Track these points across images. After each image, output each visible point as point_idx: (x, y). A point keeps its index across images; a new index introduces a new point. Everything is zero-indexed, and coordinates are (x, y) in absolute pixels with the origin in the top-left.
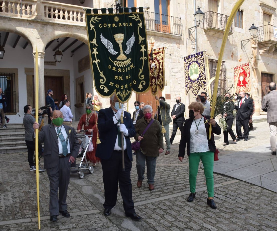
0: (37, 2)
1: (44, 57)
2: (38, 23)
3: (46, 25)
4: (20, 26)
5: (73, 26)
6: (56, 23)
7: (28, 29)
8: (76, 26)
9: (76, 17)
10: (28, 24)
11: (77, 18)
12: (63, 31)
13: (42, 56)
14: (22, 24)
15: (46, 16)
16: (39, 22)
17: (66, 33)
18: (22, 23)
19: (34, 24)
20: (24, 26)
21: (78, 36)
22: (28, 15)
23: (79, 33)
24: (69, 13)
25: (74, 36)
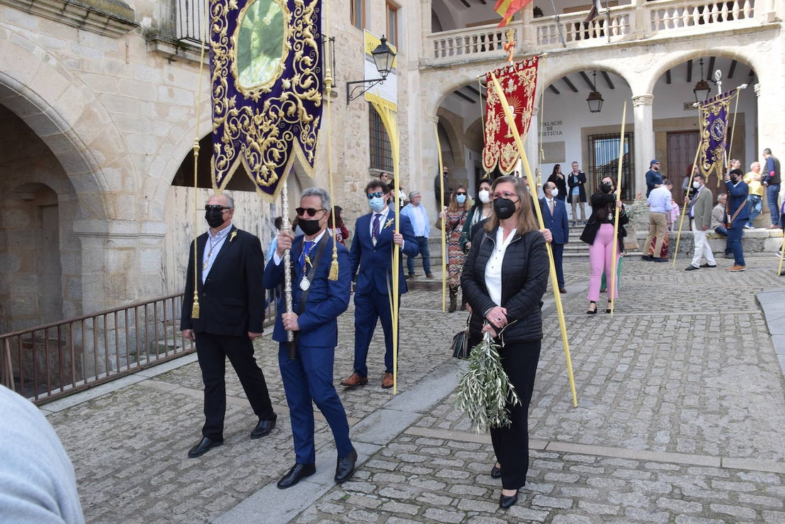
0: (637, 8)
1: (651, 103)
2: (638, 45)
3: (653, 45)
4: (607, 57)
5: (707, 34)
6: (671, 38)
7: (621, 60)
8: (713, 34)
9: (717, 15)
10: (619, 50)
11: (720, 15)
12: (686, 50)
13: (647, 102)
14: (611, 53)
15: (654, 28)
16: (640, 43)
17: (693, 51)
18: (610, 51)
19: (631, 49)
20: (613, 56)
21: (719, 51)
22: (623, 35)
23: (720, 46)
24: (701, 9)
25: (711, 52)
